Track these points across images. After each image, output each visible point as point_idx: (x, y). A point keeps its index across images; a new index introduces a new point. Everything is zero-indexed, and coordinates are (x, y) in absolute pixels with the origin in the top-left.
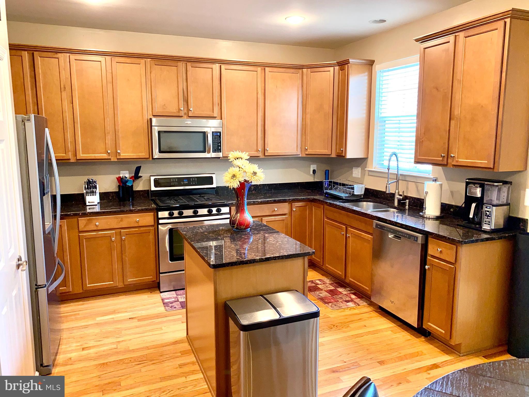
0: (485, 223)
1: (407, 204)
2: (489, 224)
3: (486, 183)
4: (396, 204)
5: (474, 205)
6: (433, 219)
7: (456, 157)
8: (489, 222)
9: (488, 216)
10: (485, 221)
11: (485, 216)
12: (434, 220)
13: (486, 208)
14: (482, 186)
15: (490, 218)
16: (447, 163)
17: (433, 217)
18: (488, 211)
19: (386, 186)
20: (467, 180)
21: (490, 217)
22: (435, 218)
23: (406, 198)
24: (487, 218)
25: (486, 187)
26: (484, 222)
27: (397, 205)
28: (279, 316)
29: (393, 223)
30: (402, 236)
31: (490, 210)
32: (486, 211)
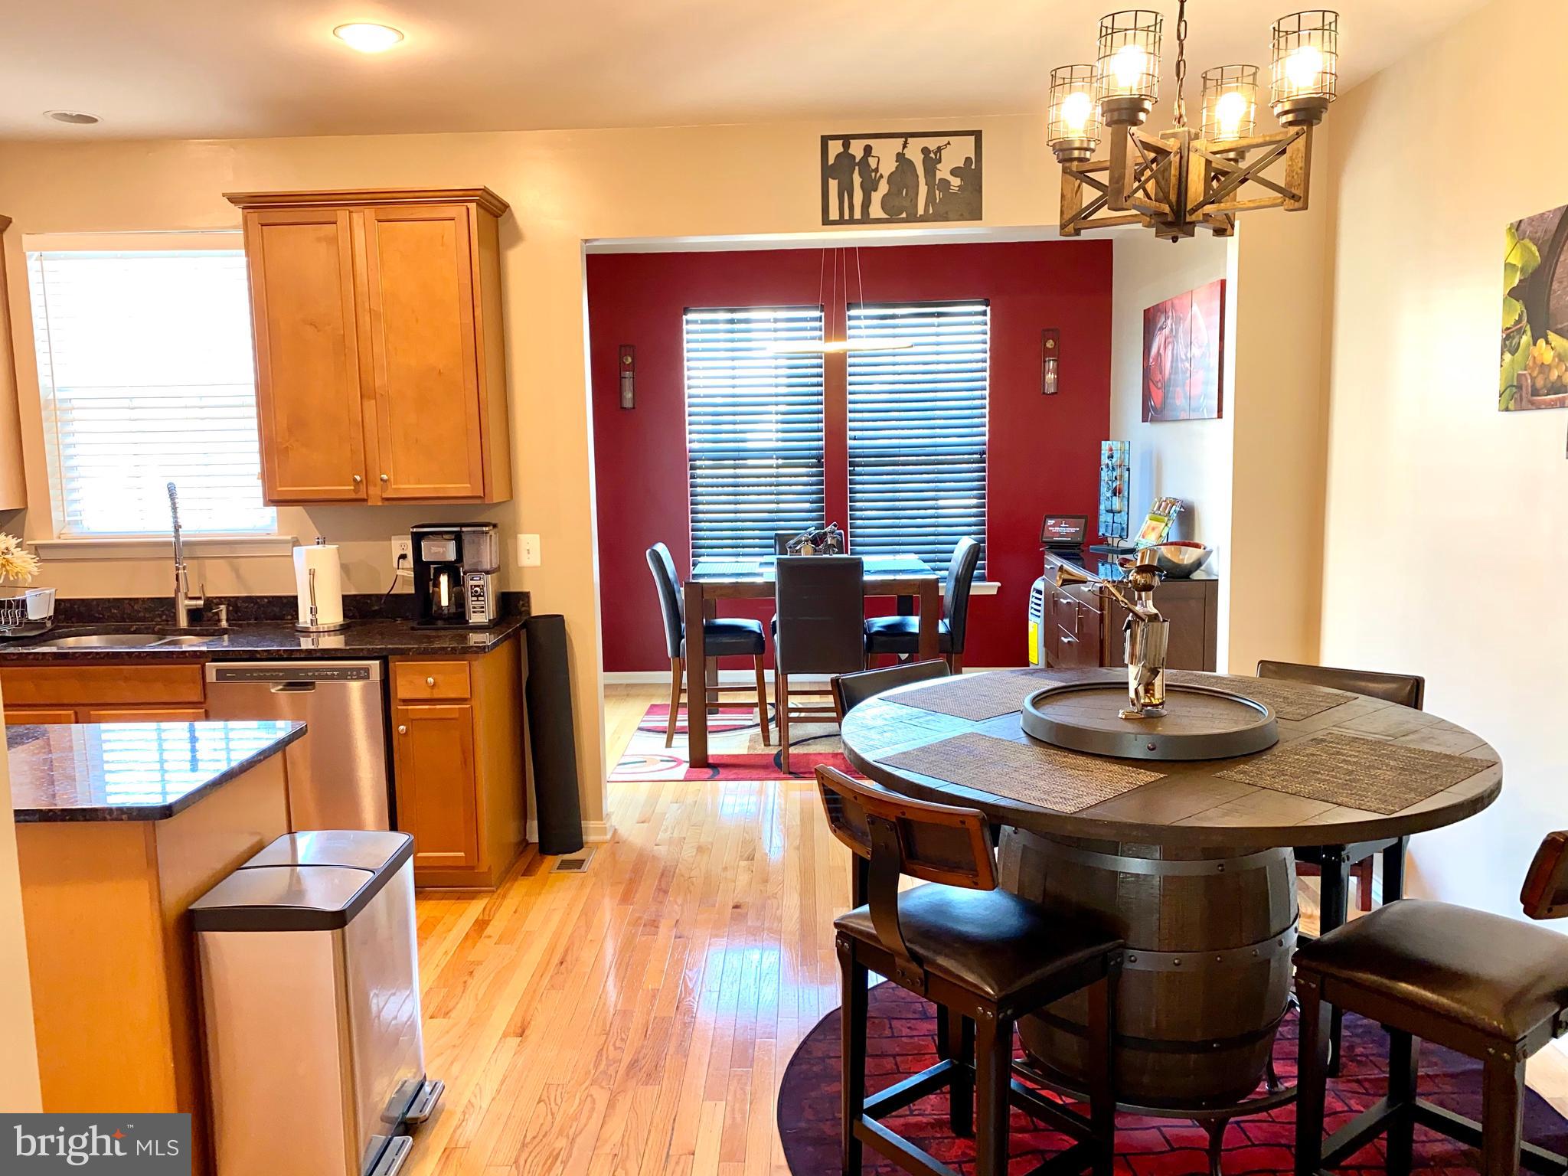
0: (474, 612)
1: (224, 616)
2: (483, 612)
3: (464, 529)
4: (183, 622)
5: (444, 580)
6: (332, 633)
7: (392, 480)
8: (483, 607)
9: (480, 596)
10: (474, 608)
11: (472, 596)
12: (335, 635)
13: (472, 580)
14: (458, 538)
15: (482, 598)
16: (367, 496)
17: (335, 627)
18: (478, 586)
19: (177, 576)
20: (415, 530)
21: (483, 596)
22: (337, 629)
23: (211, 603)
24: (478, 600)
25: (466, 539)
26: (472, 610)
27: (186, 624)
28: (372, 874)
29: (281, 655)
30: (313, 677)
31: (481, 583)
32: (471, 586)
